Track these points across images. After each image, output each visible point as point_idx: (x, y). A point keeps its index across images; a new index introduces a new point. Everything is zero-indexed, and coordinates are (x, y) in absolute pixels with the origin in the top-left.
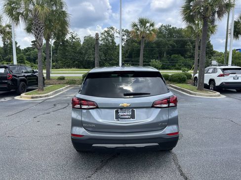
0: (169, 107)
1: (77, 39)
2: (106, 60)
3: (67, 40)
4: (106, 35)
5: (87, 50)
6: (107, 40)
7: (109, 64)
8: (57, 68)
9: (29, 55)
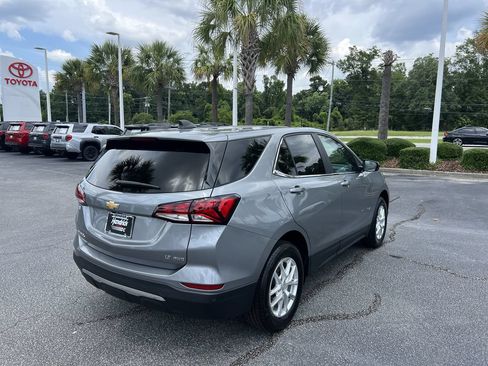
0: (191, 222)
1: (398, 65)
2: (463, 110)
3: (374, 71)
4: (471, 50)
5: (415, 89)
6: (472, 61)
7: (472, 118)
8: (350, 129)
9: (303, 104)
